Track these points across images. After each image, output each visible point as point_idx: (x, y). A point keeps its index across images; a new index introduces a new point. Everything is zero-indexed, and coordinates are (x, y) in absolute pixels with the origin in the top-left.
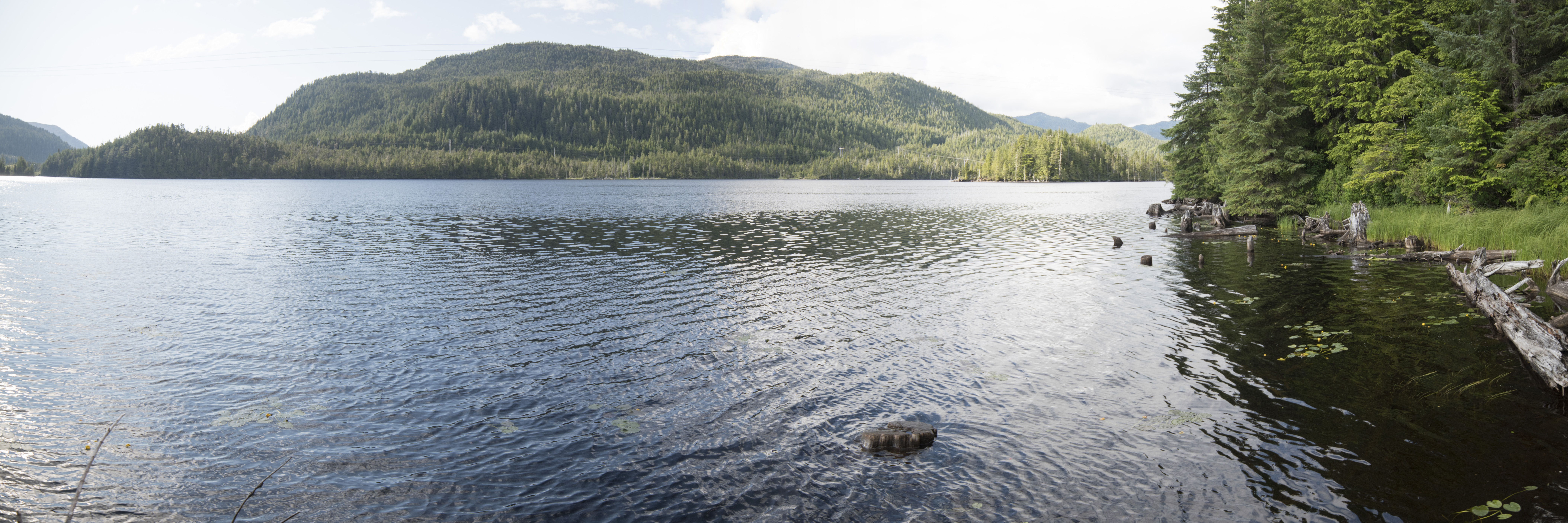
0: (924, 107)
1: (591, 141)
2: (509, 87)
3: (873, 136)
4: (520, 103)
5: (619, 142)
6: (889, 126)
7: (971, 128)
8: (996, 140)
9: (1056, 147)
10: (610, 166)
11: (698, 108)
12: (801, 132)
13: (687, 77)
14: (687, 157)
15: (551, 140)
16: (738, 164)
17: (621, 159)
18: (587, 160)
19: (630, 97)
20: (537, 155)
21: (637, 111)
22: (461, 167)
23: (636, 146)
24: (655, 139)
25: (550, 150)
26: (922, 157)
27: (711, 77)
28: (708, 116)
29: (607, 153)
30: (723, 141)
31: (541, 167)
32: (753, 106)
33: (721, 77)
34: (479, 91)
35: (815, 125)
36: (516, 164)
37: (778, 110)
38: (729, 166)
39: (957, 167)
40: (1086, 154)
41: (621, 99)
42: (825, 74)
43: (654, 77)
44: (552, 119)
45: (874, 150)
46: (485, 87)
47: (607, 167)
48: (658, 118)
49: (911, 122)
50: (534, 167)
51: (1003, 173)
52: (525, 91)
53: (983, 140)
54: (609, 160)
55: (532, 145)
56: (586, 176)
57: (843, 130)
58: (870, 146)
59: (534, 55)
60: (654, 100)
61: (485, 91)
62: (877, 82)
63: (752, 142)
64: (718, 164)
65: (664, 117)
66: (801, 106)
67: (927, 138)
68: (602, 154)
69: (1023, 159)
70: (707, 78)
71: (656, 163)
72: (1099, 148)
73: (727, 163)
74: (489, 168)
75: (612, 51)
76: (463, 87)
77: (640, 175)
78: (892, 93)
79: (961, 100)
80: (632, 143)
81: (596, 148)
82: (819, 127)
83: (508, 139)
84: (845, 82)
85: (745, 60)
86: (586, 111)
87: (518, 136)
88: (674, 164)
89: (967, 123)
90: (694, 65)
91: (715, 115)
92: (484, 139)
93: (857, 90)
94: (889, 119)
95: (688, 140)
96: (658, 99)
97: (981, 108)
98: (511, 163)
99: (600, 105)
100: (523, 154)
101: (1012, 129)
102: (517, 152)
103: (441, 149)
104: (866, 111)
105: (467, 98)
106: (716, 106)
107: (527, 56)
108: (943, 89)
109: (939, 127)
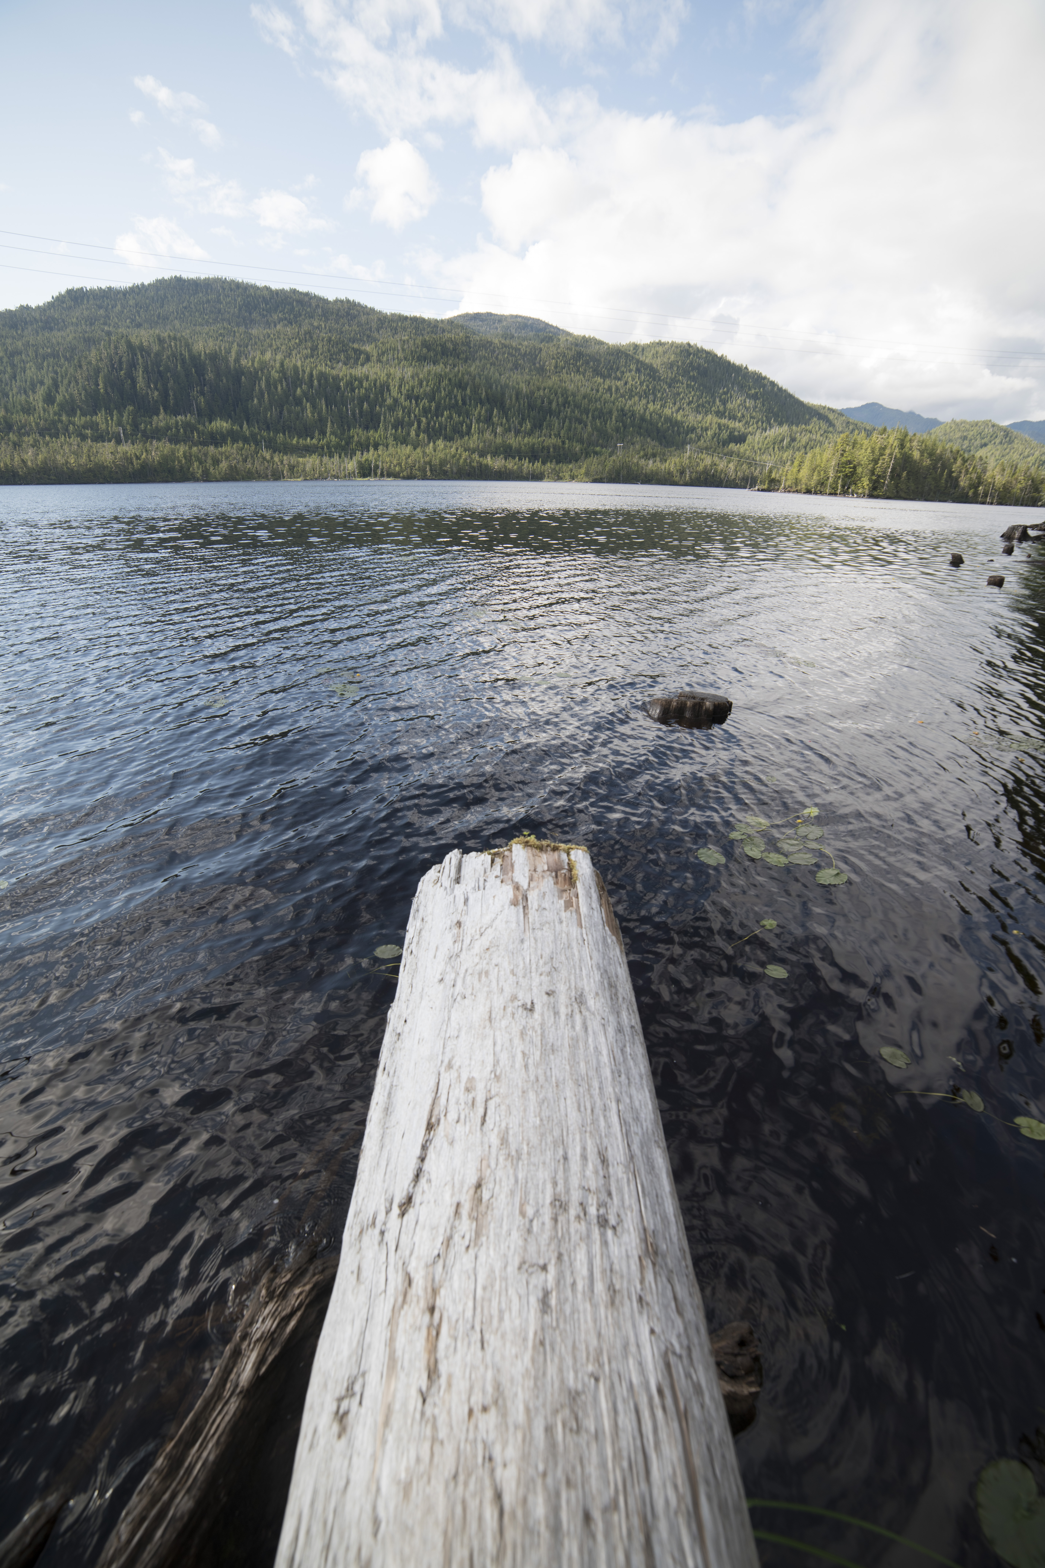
0: (725, 393)
1: (306, 431)
2: (190, 351)
3: (658, 430)
4: (210, 375)
5: (343, 434)
6: (679, 418)
7: (781, 424)
8: (810, 440)
9: (888, 451)
10: (333, 463)
11: (439, 388)
12: (570, 422)
13: (425, 344)
14: (424, 453)
15: (256, 430)
16: (485, 462)
17: (346, 455)
18: (305, 457)
19: (353, 371)
20: (242, 449)
21: (363, 391)
22: (144, 466)
23: (363, 438)
24: (386, 429)
25: (257, 443)
26: (716, 459)
27: (455, 344)
28: (450, 399)
29: (328, 448)
30: (468, 433)
31: (249, 466)
32: (507, 386)
33: (468, 344)
34: (149, 355)
35: (587, 415)
36: (216, 462)
37: (541, 393)
38: (475, 464)
39: (756, 473)
40: (927, 462)
41: (341, 374)
42: (601, 343)
43: (383, 343)
44: (256, 401)
45: (659, 449)
46: (156, 348)
47: (330, 466)
48: (389, 401)
49: (706, 414)
50: (240, 466)
51: (813, 483)
52: (214, 357)
53: (793, 440)
54: (331, 456)
55: (235, 437)
56: (305, 476)
57: (622, 421)
58: (653, 443)
59: (219, 302)
60: (383, 377)
61: (157, 355)
62: (667, 356)
63: (503, 435)
64: (461, 461)
65: (396, 401)
66: (571, 387)
67: (725, 435)
68: (322, 448)
69: (840, 466)
70: (450, 346)
71: (388, 459)
72: (948, 454)
73: (472, 461)
74: (182, 467)
75: (326, 301)
76: (123, 347)
77: (369, 475)
78: (685, 373)
79: (773, 384)
80: (358, 434)
81: (314, 441)
82: (593, 417)
83: (201, 427)
84: (627, 355)
85: (500, 319)
86: (299, 391)
87: (213, 423)
88: (410, 460)
89: (776, 416)
90: (433, 326)
91: (459, 397)
92: (168, 428)
93: (642, 367)
94: (679, 409)
95: (426, 431)
96: (389, 375)
97: (797, 396)
98: (209, 461)
99: (316, 382)
100: (223, 449)
101: (834, 426)
102: (216, 446)
103: (110, 441)
104: (651, 397)
105: (133, 365)
106: (461, 386)
107: (208, 301)
108: (751, 368)
109: (740, 421)
